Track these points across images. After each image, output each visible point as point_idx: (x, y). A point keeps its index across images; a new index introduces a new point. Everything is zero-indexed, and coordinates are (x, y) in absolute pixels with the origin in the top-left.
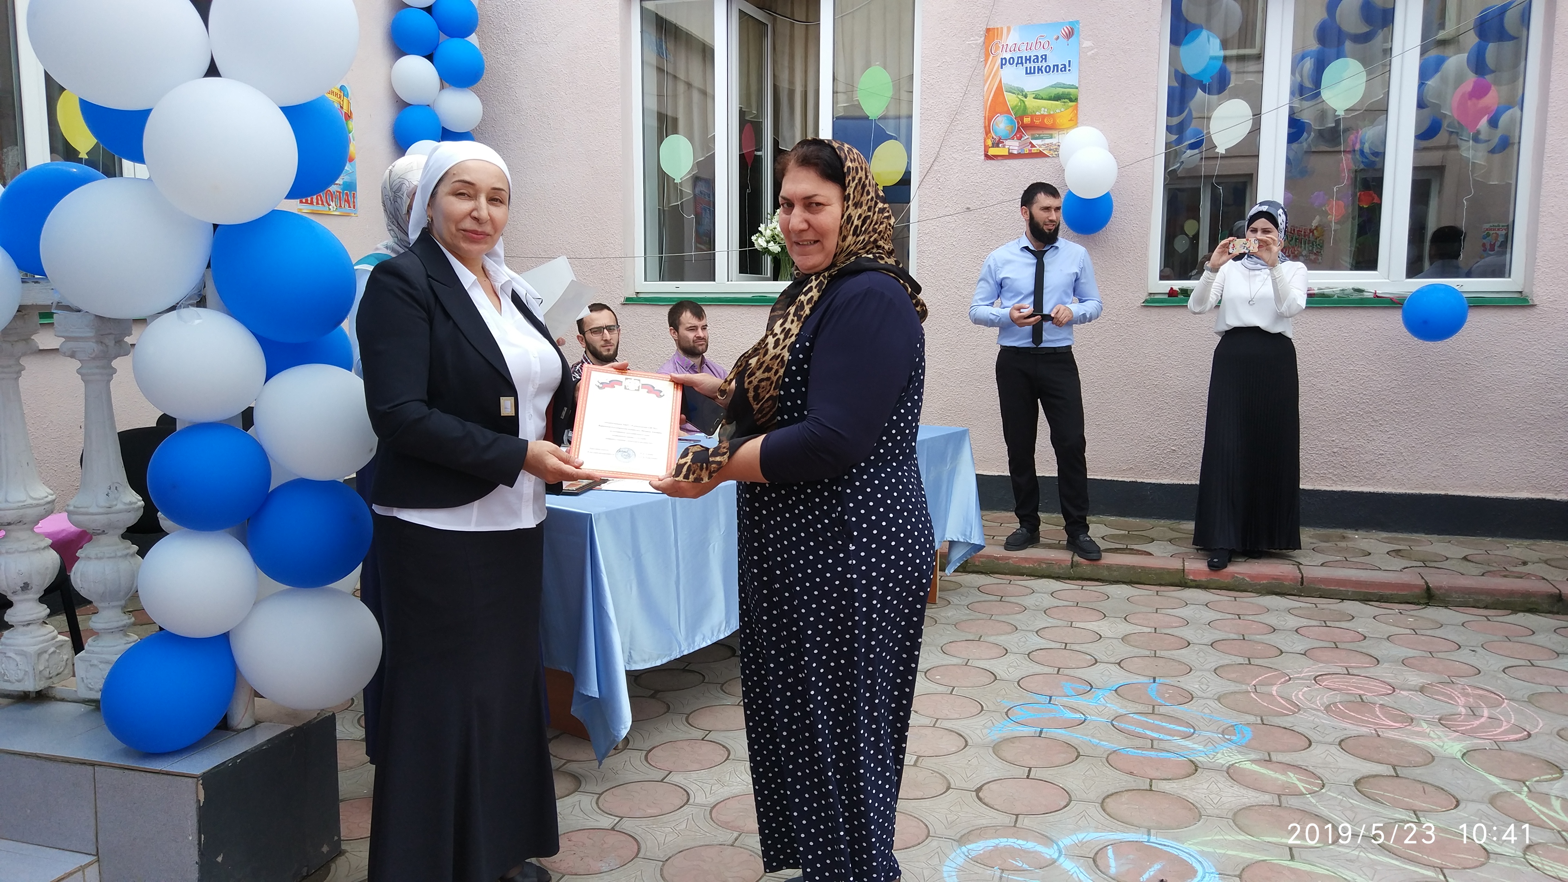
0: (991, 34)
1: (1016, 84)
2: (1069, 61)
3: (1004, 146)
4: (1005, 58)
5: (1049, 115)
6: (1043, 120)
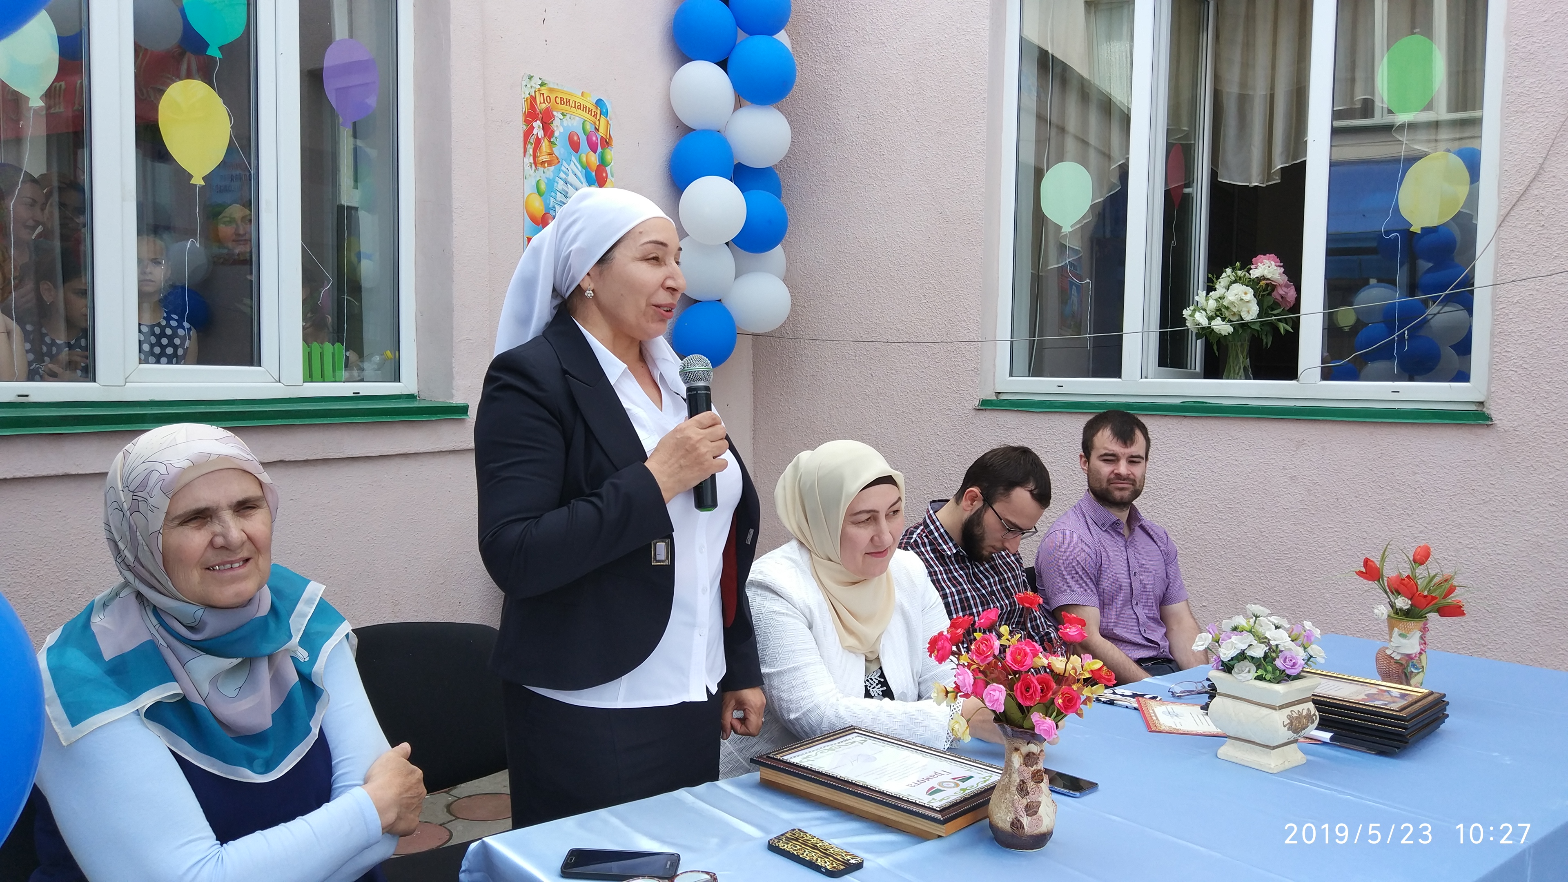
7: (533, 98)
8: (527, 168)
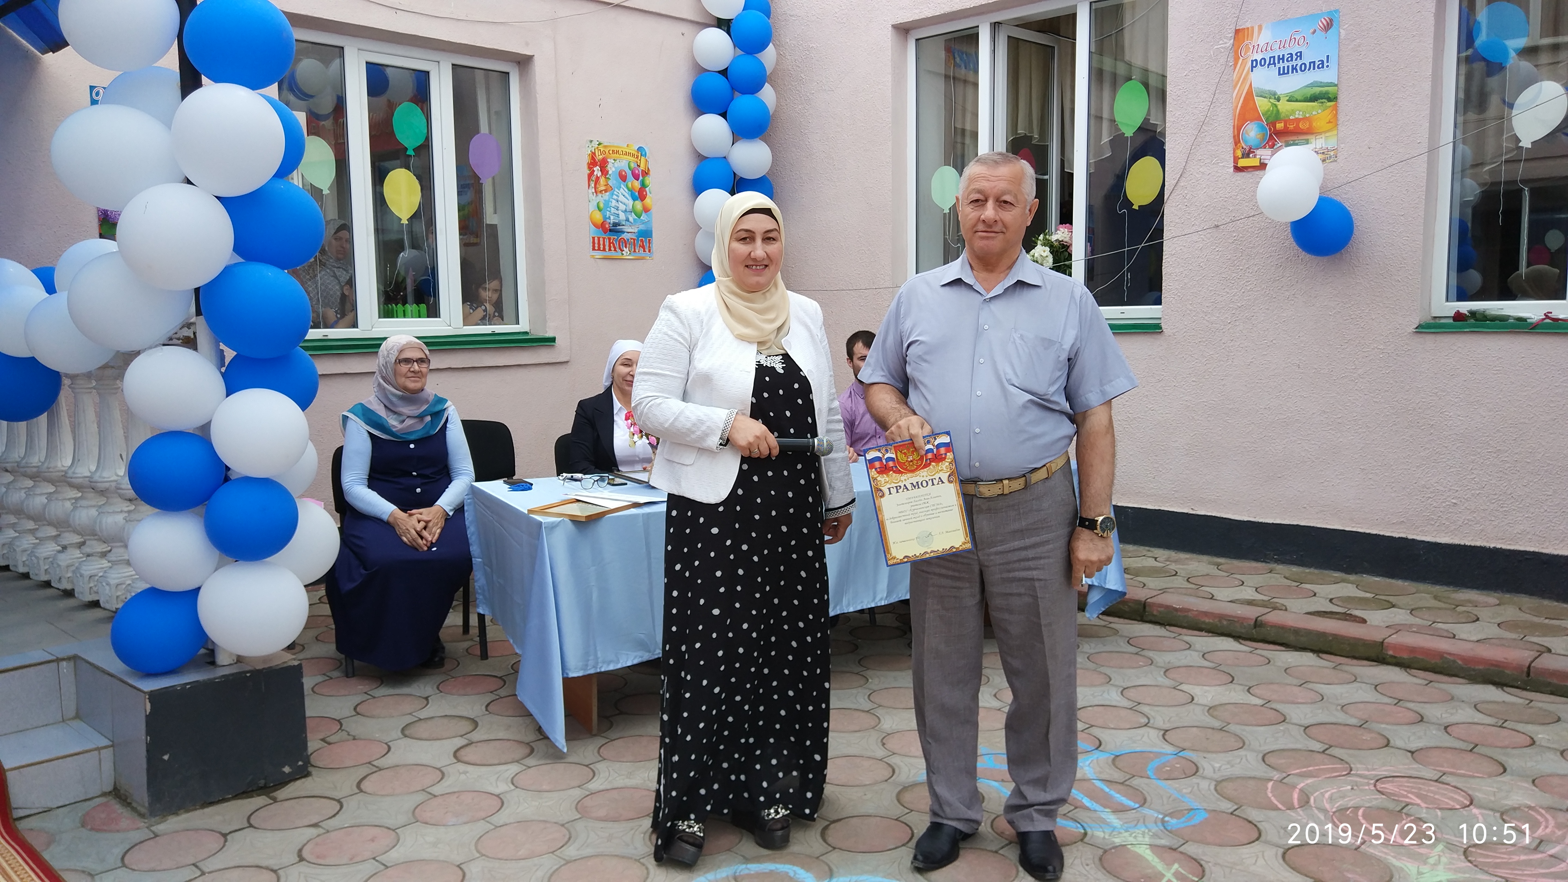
0: (1240, 34)
1: (1268, 87)
2: (1328, 56)
3: (1255, 156)
4: (1256, 60)
5: (1305, 119)
6: (1298, 125)
7: (593, 154)
8: (591, 195)
